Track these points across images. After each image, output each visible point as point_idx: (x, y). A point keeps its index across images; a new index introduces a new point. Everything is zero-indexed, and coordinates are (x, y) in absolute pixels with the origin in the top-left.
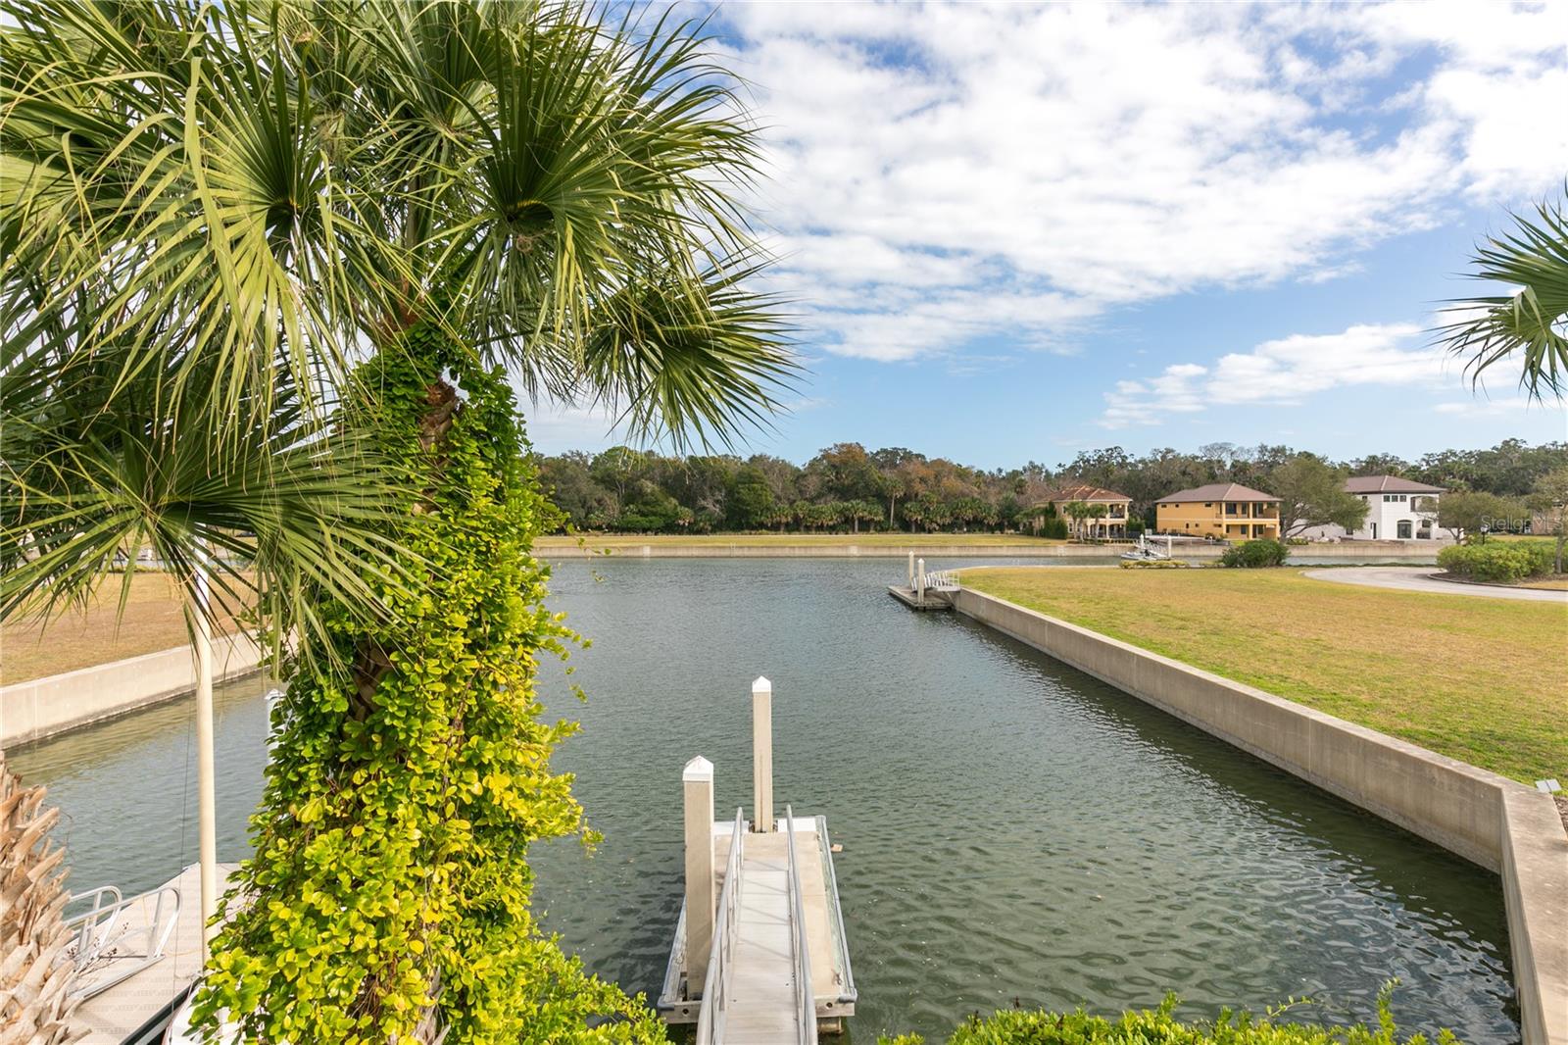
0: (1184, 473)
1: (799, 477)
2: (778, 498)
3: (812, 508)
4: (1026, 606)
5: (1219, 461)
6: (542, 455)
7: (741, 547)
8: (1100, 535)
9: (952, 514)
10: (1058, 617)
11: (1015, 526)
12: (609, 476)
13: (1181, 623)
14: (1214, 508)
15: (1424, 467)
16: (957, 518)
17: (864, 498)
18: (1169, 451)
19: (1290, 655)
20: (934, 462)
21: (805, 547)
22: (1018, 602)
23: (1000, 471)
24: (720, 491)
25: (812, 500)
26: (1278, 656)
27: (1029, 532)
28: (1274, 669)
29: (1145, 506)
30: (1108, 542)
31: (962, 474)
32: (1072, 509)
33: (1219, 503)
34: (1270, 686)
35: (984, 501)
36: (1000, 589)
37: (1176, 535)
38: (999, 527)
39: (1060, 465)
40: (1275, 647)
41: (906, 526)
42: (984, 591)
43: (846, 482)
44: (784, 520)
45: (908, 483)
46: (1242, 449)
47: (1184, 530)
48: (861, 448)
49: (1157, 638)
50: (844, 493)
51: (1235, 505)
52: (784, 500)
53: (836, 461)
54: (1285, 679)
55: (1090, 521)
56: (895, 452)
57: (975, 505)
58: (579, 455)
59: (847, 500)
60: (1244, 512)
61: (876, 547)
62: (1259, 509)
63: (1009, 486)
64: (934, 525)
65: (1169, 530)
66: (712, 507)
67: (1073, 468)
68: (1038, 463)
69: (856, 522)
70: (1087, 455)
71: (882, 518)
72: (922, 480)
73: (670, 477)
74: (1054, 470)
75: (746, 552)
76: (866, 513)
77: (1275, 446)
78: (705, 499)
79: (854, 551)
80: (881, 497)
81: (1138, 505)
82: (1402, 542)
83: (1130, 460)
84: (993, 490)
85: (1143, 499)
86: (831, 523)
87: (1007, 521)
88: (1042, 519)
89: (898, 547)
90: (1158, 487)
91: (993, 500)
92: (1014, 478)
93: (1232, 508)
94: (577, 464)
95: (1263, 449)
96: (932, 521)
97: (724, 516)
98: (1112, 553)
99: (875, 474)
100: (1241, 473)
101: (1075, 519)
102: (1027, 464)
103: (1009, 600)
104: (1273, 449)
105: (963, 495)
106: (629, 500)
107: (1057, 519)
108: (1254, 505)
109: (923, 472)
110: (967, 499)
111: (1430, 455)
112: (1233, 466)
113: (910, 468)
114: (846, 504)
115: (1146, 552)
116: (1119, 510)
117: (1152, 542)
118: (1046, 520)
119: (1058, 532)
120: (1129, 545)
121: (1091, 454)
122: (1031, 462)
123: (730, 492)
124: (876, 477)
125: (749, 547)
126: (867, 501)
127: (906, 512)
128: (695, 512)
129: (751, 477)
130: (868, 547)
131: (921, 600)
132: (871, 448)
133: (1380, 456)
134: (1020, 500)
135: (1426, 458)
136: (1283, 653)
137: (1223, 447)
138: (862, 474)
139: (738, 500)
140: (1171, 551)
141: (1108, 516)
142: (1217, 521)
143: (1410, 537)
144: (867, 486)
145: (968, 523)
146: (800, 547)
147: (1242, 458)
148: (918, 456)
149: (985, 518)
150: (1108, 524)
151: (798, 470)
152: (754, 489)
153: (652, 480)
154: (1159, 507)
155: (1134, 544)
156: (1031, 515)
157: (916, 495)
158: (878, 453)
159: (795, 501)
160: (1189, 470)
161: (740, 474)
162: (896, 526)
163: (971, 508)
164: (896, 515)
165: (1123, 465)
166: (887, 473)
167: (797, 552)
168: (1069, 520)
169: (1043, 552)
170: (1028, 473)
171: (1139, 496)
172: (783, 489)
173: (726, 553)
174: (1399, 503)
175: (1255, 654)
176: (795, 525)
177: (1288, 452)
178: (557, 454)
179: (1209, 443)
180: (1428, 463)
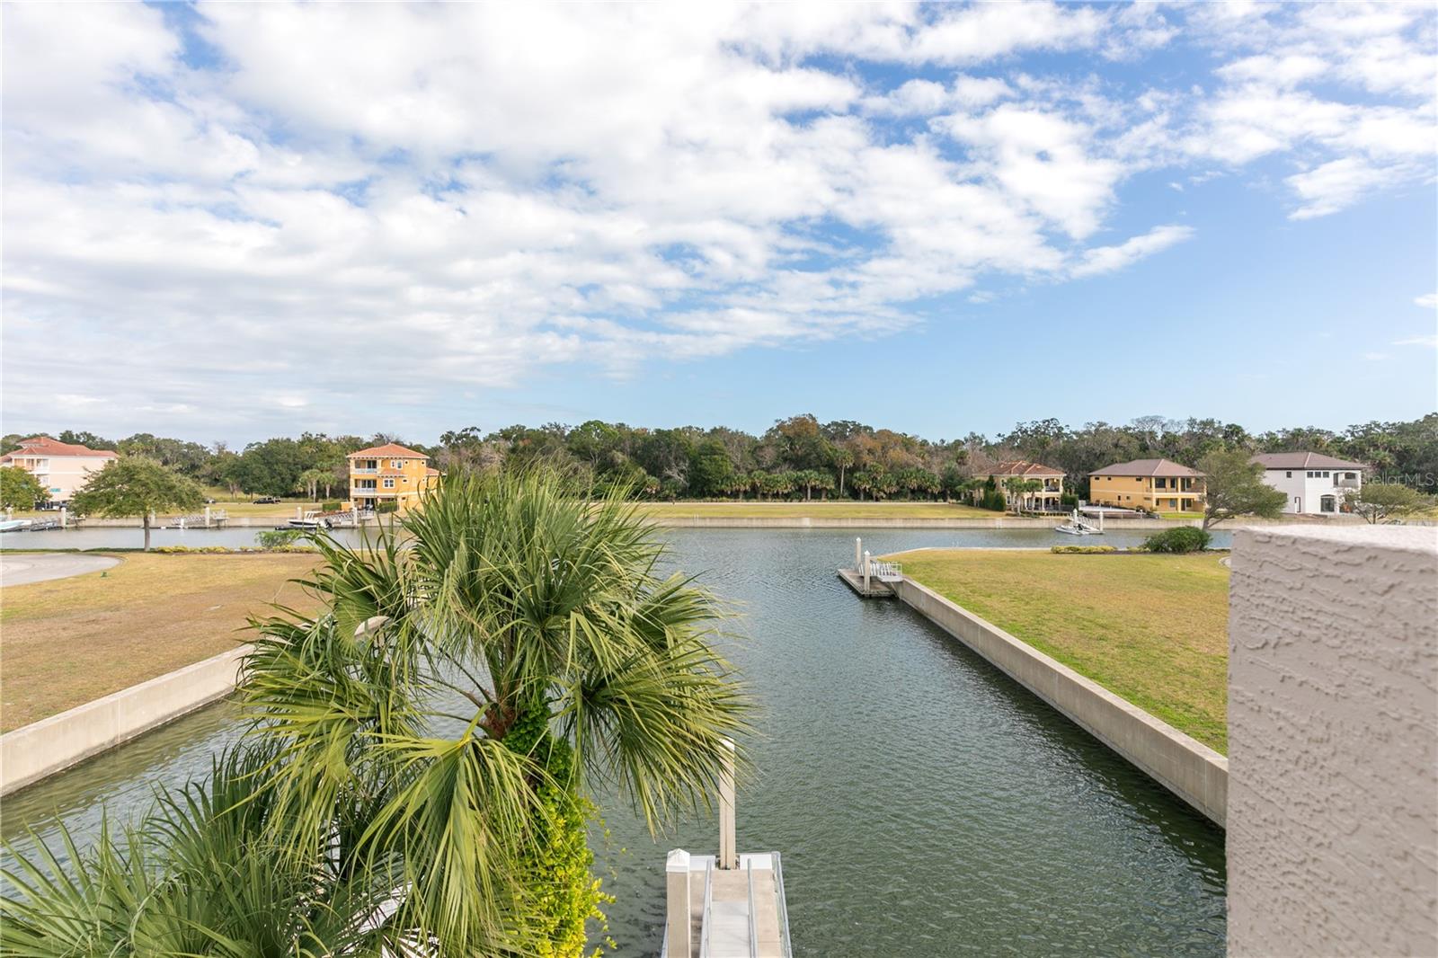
0: (1116, 446)
1: (756, 448)
2: (737, 467)
3: (768, 477)
4: (961, 605)
5: (1151, 433)
6: (524, 427)
7: (704, 518)
8: (1036, 508)
9: (898, 484)
10: (990, 620)
11: (956, 495)
12: (584, 448)
13: (1101, 632)
14: (1145, 483)
15: (1349, 438)
16: (903, 487)
17: (817, 468)
18: (1101, 424)
19: (1198, 676)
20: (881, 432)
21: (762, 519)
22: (954, 599)
23: (943, 441)
24: (685, 462)
25: (768, 470)
26: (1186, 678)
27: (970, 503)
28: (1181, 696)
29: (1080, 477)
30: (1043, 514)
31: (907, 443)
32: (1010, 484)
33: (1150, 478)
34: (1175, 716)
35: (927, 470)
36: (940, 581)
37: (1108, 506)
38: (942, 496)
39: (999, 435)
40: (1185, 665)
41: (855, 494)
42: (925, 583)
43: (800, 453)
44: (742, 488)
45: (857, 455)
46: (1172, 422)
47: (1116, 502)
48: (814, 419)
49: (1078, 651)
50: (798, 463)
51: (1164, 480)
52: (742, 470)
53: (791, 433)
54: (1189, 708)
55: (1027, 495)
56: (845, 425)
57: (919, 475)
58: (558, 427)
59: (801, 470)
60: (1173, 486)
61: (827, 519)
62: (1187, 484)
63: (951, 456)
64: (882, 494)
65: (1102, 502)
66: (678, 477)
67: (1012, 438)
68: (978, 434)
69: (809, 491)
70: (1025, 426)
71: (833, 487)
72: (870, 451)
73: (639, 448)
74: (993, 440)
75: (708, 523)
76: (818, 482)
77: (1204, 419)
78: (670, 469)
79: (807, 522)
80: (832, 467)
81: (1073, 476)
82: (1326, 517)
83: (1066, 431)
84: (936, 460)
85: (1078, 470)
86: (786, 491)
87: (950, 490)
88: (982, 490)
89: (847, 519)
90: (1092, 458)
91: (935, 470)
92: (956, 448)
93: (1161, 483)
94: (555, 435)
95: (1192, 422)
96: (879, 490)
97: (688, 485)
98: (1047, 526)
99: (826, 445)
100: (1170, 447)
101: (1012, 493)
102: (968, 435)
103: (947, 596)
104: (1202, 422)
105: (909, 465)
106: (601, 469)
107: (996, 492)
108: (1183, 479)
109: (870, 444)
110: (912, 469)
111: (1354, 427)
112: (1164, 437)
113: (859, 440)
114: (799, 473)
115: (1079, 526)
116: (1054, 483)
117: (1085, 515)
118: (985, 493)
119: (997, 505)
120: (1064, 518)
121: (1028, 426)
122: (972, 433)
123: (694, 463)
124: (827, 448)
125: (711, 518)
126: (818, 471)
127: (855, 481)
128: (662, 481)
129: (712, 448)
130: (819, 518)
131: (866, 588)
132: (823, 421)
133: (1305, 429)
134: (962, 470)
135: (1351, 429)
136: (1191, 674)
137: (1154, 420)
138: (814, 446)
139: (701, 470)
140: (1103, 524)
141: (1043, 490)
142: (1147, 494)
143: (1333, 510)
144: (819, 457)
145: (913, 491)
146: (757, 519)
147: (1172, 430)
148: (866, 428)
149: (929, 487)
150: (1043, 498)
151: (755, 440)
152: (715, 459)
153: (622, 451)
154: (1092, 479)
155: (1068, 517)
156: (972, 487)
157: (865, 465)
158: (829, 426)
159: (752, 471)
160: (1121, 442)
161: (703, 447)
162: (846, 494)
163: (916, 478)
164: (846, 484)
165: (1059, 435)
166: (838, 444)
167: (755, 523)
168: (1006, 493)
169: (982, 524)
170: (969, 444)
171: (1074, 467)
172: (742, 460)
173: (691, 523)
174: (1322, 479)
175: (1166, 675)
176: (753, 493)
177: (1216, 425)
178: (537, 426)
179: (1140, 416)
180: (1352, 434)
